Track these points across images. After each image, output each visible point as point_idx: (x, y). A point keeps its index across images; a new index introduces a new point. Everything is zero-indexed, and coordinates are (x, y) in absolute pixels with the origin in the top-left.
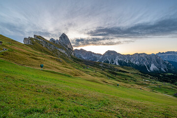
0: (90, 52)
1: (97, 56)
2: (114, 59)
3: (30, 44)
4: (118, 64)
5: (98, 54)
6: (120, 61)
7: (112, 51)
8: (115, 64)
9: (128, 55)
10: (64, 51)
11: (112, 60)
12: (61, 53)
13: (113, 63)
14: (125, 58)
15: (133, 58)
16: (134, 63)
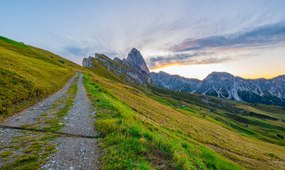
0: (177, 76)
2: (229, 89)
3: (91, 66)
4: (238, 99)
5: (192, 80)
6: (244, 92)
7: (220, 73)
8: (233, 99)
9: (262, 81)
10: (135, 77)
11: (224, 91)
12: (132, 79)
13: (227, 96)
14: (255, 87)
15: (274, 85)
16: (279, 97)
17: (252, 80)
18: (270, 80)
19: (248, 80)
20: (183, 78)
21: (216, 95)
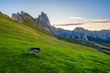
1: (66, 32)
2: (83, 35)
4: (87, 39)
5: (67, 30)
6: (89, 36)
8: (85, 39)
9: (96, 31)
11: (81, 36)
13: (82, 38)
14: (93, 34)
15: (100, 34)
16: (102, 38)
17: (92, 31)
18: (99, 31)
19: (91, 31)
20: (63, 29)
21: (78, 38)
